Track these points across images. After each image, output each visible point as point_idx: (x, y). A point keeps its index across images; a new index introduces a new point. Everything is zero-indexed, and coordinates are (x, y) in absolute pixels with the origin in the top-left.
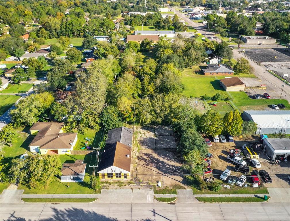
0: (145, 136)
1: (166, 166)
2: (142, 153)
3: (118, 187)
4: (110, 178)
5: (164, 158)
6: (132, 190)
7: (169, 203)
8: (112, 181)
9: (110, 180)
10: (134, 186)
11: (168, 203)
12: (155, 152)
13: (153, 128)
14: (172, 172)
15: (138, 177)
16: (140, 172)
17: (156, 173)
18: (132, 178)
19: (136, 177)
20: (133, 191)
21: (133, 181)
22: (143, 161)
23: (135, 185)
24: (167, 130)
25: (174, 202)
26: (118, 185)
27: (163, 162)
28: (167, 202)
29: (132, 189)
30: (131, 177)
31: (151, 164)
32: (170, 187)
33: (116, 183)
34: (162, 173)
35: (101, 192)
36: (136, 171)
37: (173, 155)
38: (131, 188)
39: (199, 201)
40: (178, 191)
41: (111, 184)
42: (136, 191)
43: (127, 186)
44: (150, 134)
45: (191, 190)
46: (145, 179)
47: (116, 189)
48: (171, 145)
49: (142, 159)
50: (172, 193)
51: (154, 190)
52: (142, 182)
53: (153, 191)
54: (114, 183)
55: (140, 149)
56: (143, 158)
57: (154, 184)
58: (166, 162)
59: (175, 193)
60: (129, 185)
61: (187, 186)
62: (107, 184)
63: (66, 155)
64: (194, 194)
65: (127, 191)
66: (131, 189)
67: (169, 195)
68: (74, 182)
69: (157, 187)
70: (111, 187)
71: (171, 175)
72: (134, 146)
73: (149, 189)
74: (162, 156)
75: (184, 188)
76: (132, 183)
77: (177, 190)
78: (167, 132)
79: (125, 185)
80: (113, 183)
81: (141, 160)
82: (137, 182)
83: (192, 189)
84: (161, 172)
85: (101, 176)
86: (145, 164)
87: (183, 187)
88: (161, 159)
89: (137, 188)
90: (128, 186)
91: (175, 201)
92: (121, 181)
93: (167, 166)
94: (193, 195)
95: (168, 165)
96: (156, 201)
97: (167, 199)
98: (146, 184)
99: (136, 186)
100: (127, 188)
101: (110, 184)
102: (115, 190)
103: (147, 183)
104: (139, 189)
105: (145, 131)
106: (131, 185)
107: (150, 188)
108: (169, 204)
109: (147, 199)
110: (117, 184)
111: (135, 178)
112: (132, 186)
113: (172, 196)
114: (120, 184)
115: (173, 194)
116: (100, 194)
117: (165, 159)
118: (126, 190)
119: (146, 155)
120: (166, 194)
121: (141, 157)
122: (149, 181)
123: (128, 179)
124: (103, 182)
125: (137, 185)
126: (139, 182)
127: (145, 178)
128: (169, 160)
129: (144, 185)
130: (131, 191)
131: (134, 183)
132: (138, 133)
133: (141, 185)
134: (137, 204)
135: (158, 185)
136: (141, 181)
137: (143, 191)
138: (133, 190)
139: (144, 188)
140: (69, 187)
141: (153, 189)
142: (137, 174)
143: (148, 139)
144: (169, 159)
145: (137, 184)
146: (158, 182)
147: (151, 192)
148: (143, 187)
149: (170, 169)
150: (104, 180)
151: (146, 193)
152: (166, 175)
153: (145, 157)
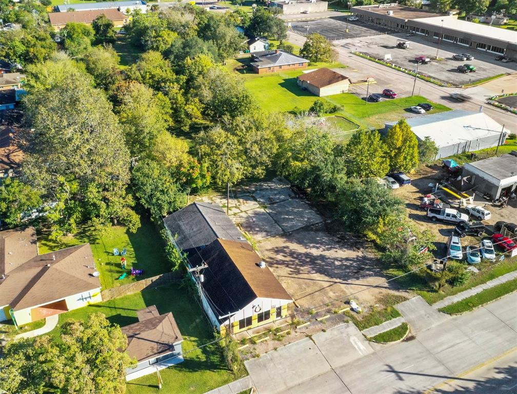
0: (242, 211)
1: (333, 263)
2: (267, 250)
4: (246, 328)
5: (318, 248)
6: (311, 339)
7: (404, 341)
10: (307, 328)
11: (401, 339)
12: (291, 242)
14: (356, 273)
15: (301, 306)
16: (296, 293)
17: (328, 284)
18: (290, 312)
19: (297, 307)
20: (315, 342)
21: (298, 319)
22: (283, 266)
25: (410, 335)
27: (322, 258)
28: (399, 339)
29: (310, 337)
31: (302, 268)
32: (377, 305)
33: (266, 335)
34: (339, 280)
35: (246, 369)
37: (328, 237)
39: (450, 314)
40: (398, 307)
41: (258, 342)
42: (319, 337)
44: (249, 206)
45: (419, 298)
47: (275, 349)
48: (309, 219)
49: (276, 263)
50: (393, 317)
53: (355, 326)
54: (261, 337)
56: (277, 261)
57: (345, 310)
58: (327, 254)
59: (395, 314)
60: (297, 330)
61: (405, 292)
62: (247, 345)
63: (90, 305)
64: (430, 303)
65: (302, 345)
66: (308, 338)
67: (390, 323)
70: (260, 349)
71: (358, 279)
73: (342, 324)
74: (311, 245)
75: (405, 299)
76: (300, 323)
77: (395, 307)
79: (288, 333)
81: (276, 265)
83: (419, 295)
84: (335, 280)
85: (224, 332)
86: (291, 271)
87: (401, 297)
89: (317, 331)
90: (296, 332)
91: (410, 332)
92: (273, 327)
93: (337, 263)
94: (430, 307)
95: (336, 259)
96: (378, 346)
97: (394, 333)
98: (328, 316)
99: (313, 327)
100: (296, 338)
101: (252, 342)
102: (276, 354)
103: (329, 312)
104: (324, 331)
106: (300, 329)
107: (344, 322)
109: (356, 347)
110: (268, 338)
111: (297, 311)
113: (395, 323)
114: (275, 335)
115: (396, 318)
116: (248, 374)
117: (321, 249)
118: (298, 344)
119: (278, 251)
120: (381, 323)
121: (271, 258)
123: (284, 317)
125: (314, 324)
127: (316, 303)
128: (331, 248)
129: (327, 320)
133: (321, 321)
134: (344, 366)
135: (352, 309)
139: (330, 326)
140: (160, 386)
141: (350, 322)
143: (254, 217)
144: (327, 247)
145: (309, 321)
146: (348, 303)
147: (352, 328)
151: (344, 335)
152: (350, 281)
153: (280, 257)
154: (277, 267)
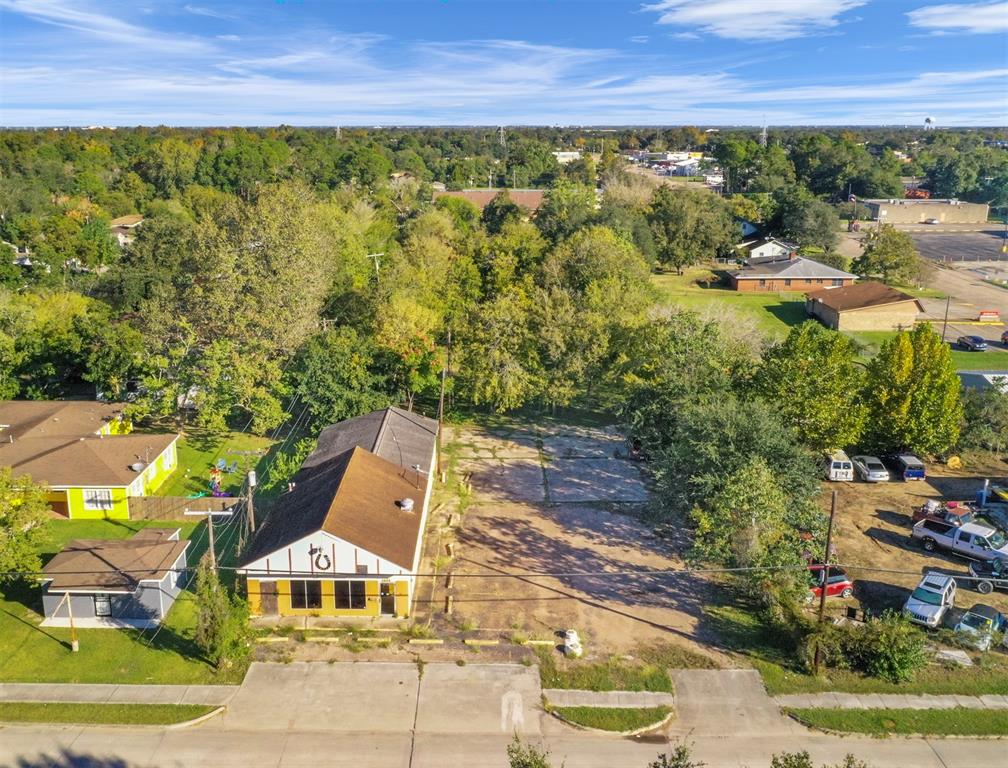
0: (495, 457)
1: (601, 567)
2: (478, 517)
3: (346, 651)
4: (306, 611)
5: (591, 537)
6: (420, 669)
7: (629, 738)
8: (315, 625)
9: (304, 618)
10: (430, 647)
11: (626, 733)
12: (544, 516)
13: (531, 434)
14: (634, 593)
15: (455, 613)
16: (468, 590)
17: (554, 595)
18: (421, 614)
19: (446, 610)
20: (424, 676)
21: (426, 628)
22: (486, 547)
23: (438, 646)
24: (594, 440)
25: (660, 733)
26: (344, 642)
27: (585, 554)
28: (621, 731)
29: (420, 664)
30: (418, 610)
31: (523, 559)
32: (630, 658)
33: (336, 634)
34: (583, 595)
35: (244, 675)
36: (446, 586)
37: (631, 524)
38: (414, 661)
39: (810, 726)
40: (677, 675)
41: (309, 639)
42: (442, 672)
43: (393, 648)
44: (517, 454)
45: (752, 674)
46: (491, 622)
47: (331, 662)
48: (620, 491)
49: (478, 541)
50: (647, 688)
51: (541, 671)
52: (475, 635)
53: (538, 677)
54: (324, 634)
55: (468, 504)
56: (484, 537)
57: (542, 643)
58: (602, 550)
59: (660, 684)
60: (407, 647)
61: (727, 653)
62: (286, 639)
63: (107, 519)
64: (771, 691)
65: (391, 672)
66: (415, 664)
67: (628, 697)
68: (115, 626)
69: (557, 656)
70: (303, 651)
71: (630, 603)
72: (442, 491)
73: (514, 665)
74: (582, 530)
75: (712, 665)
76: (421, 636)
77: (669, 672)
78: (599, 447)
79: (384, 645)
80: (317, 633)
81: (473, 543)
82: (450, 630)
83: (755, 668)
84: (575, 593)
85: (255, 599)
86: (496, 558)
87: (704, 659)
88: (577, 541)
89: (447, 660)
90: (401, 648)
91: (663, 727)
92: (361, 626)
93: (608, 569)
94: (765, 697)
95: (614, 563)
96: (555, 727)
97: (620, 716)
98: (495, 643)
99: (444, 651)
100: (390, 658)
101: (301, 638)
102: (325, 669)
103: (505, 637)
104: (460, 663)
105: (492, 442)
106: (415, 645)
107: (522, 662)
108: (634, 738)
109: (505, 711)
110: (337, 639)
111: (438, 616)
112: (419, 651)
113: (648, 700)
114: (355, 640)
115: (653, 690)
116: (240, 683)
117: (596, 540)
118: (384, 667)
119: (497, 523)
120: (610, 688)
121: (475, 531)
122: (515, 627)
123: (400, 618)
124: (269, 631)
125: (451, 646)
126: (458, 631)
127: (492, 616)
128: (617, 544)
129: (485, 648)
130: (417, 672)
131: (431, 638)
132: (464, 448)
133: (471, 647)
134: (445, 736)
135: (561, 648)
136: (474, 626)
137: (482, 673)
138: (425, 667)
139: (485, 660)
140: (76, 646)
141: (535, 667)
142: (451, 598)
143: (508, 469)
144: (614, 539)
145: (446, 639)
146: (562, 634)
147: (529, 679)
148: (481, 654)
149: (625, 579)
150: (272, 620)
151: (497, 684)
152: (607, 603)
153: (495, 534)
154: (473, 546)
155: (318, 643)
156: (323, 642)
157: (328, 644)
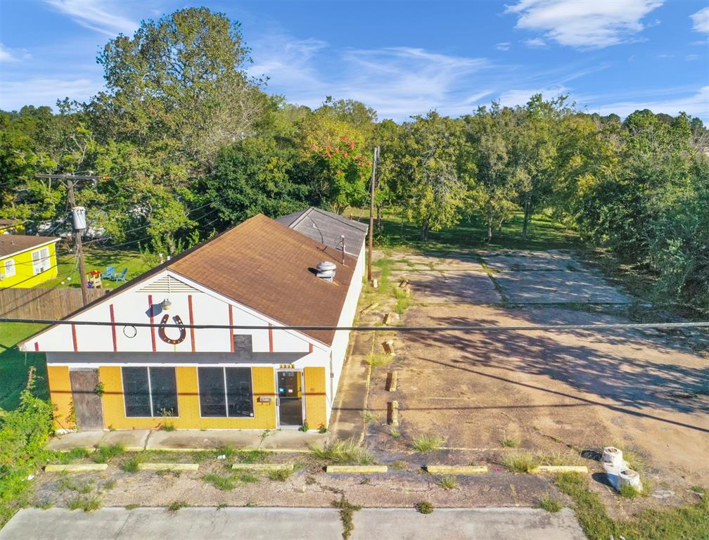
0: (432, 270)
4: (152, 421)
5: (581, 335)
6: (346, 520)
8: (163, 443)
9: (145, 433)
10: (365, 479)
13: (472, 255)
15: (403, 424)
18: (348, 427)
21: (356, 448)
24: (541, 259)
26: (209, 471)
29: (346, 511)
30: (342, 420)
33: (197, 457)
36: (387, 388)
38: (335, 504)
41: (143, 466)
43: (298, 481)
44: (458, 267)
46: (466, 437)
47: (174, 508)
48: (595, 296)
51: (581, 521)
52: (443, 457)
54: (175, 458)
55: (408, 305)
57: (566, 469)
66: (336, 511)
72: (374, 294)
73: (527, 511)
78: (550, 263)
80: (161, 456)
82: (397, 450)
85: (62, 403)
88: (567, 340)
89: (397, 502)
90: (310, 481)
92: (243, 444)
95: (629, 361)
99: (390, 485)
101: (130, 465)
103: (492, 460)
104: (423, 508)
106: (336, 476)
111: (375, 429)
112: (344, 485)
114: (228, 467)
122: (509, 444)
126: (411, 452)
127: (466, 429)
129: (464, 480)
130: (338, 525)
131: (365, 463)
133: (437, 479)
135: (602, 478)
136: (438, 445)
138: (356, 517)
139: (464, 500)
141: (565, 512)
142: (395, 404)
144: (613, 337)
145: (393, 464)
148: (458, 491)
149: (657, 381)
155: (160, 473)
156: (169, 471)
157: (177, 474)
